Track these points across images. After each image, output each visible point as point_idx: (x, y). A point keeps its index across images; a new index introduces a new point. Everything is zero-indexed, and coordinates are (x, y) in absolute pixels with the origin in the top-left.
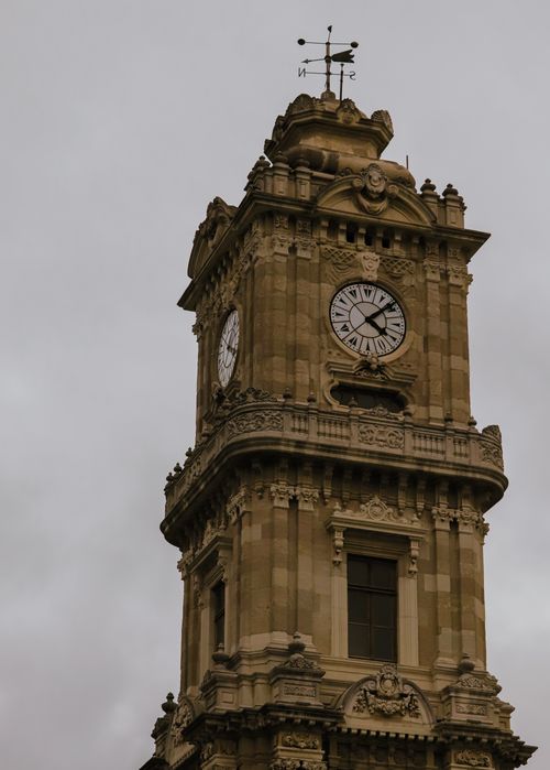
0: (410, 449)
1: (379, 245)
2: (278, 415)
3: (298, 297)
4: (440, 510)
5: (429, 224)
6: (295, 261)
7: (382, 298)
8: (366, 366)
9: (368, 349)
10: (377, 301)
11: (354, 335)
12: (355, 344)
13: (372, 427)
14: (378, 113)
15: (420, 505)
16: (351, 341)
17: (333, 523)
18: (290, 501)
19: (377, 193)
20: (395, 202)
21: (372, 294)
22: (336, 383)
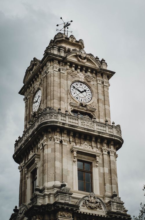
0: (96, 129)
1: (84, 72)
2: (57, 115)
3: (61, 83)
4: (104, 148)
5: (98, 67)
6: (60, 74)
7: (85, 87)
8: (81, 105)
9: (81, 100)
10: (84, 88)
11: (77, 96)
12: (78, 99)
13: (85, 121)
14: (81, 40)
15: (99, 146)
16: (76, 98)
17: (73, 149)
18: (60, 141)
19: (83, 57)
20: (89, 60)
21: (82, 85)
22: (73, 109)
